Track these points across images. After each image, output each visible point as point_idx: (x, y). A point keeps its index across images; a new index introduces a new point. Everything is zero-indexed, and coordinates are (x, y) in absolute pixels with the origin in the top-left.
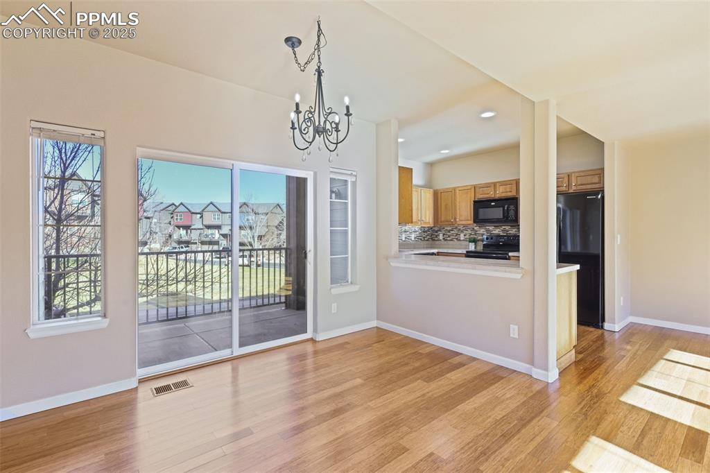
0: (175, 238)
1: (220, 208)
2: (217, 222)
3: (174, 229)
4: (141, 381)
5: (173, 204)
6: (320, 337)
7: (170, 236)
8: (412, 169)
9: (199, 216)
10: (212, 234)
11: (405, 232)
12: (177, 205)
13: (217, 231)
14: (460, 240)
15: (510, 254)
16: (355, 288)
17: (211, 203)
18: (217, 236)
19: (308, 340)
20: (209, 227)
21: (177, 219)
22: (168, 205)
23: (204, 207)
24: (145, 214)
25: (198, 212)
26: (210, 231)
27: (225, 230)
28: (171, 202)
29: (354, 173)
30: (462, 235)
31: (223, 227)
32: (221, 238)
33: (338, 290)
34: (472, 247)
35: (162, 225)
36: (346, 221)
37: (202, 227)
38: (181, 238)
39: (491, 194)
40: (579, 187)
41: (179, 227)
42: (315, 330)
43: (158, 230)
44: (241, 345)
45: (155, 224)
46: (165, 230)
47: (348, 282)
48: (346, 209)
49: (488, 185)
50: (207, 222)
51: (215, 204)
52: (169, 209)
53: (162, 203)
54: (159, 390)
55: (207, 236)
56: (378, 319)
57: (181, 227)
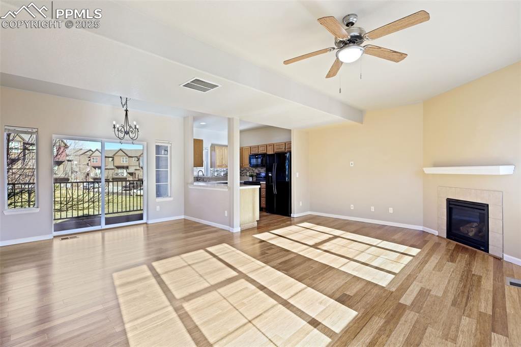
0: (92, 175)
1: (128, 154)
2: (125, 164)
3: (91, 169)
4: (54, 237)
5: (90, 150)
6: (150, 222)
7: (88, 174)
8: (202, 140)
9: (111, 159)
10: (122, 173)
11: (217, 171)
12: (94, 150)
13: (125, 171)
14: (247, 176)
15: (261, 182)
16: (171, 199)
17: (121, 150)
18: (125, 174)
19: (143, 224)
20: (118, 167)
21: (93, 162)
22: (87, 151)
23: (114, 153)
24: (68, 158)
25: (110, 156)
26: (120, 171)
27: (131, 170)
28: (89, 148)
29: (170, 142)
30: (248, 173)
31: (129, 167)
32: (129, 175)
33: (160, 200)
34: (251, 179)
35: (81, 166)
36: (167, 166)
37: (113, 167)
38: (97, 175)
39: (256, 152)
40: (278, 150)
41: (95, 168)
42: (147, 219)
43: (77, 170)
44: (106, 224)
45: (76, 165)
46: (83, 170)
47: (168, 196)
48: (167, 160)
49: (255, 147)
50: (117, 164)
51: (124, 150)
52: (88, 153)
53: (81, 149)
54: (62, 239)
55: (117, 174)
56: (185, 215)
57: (97, 167)
